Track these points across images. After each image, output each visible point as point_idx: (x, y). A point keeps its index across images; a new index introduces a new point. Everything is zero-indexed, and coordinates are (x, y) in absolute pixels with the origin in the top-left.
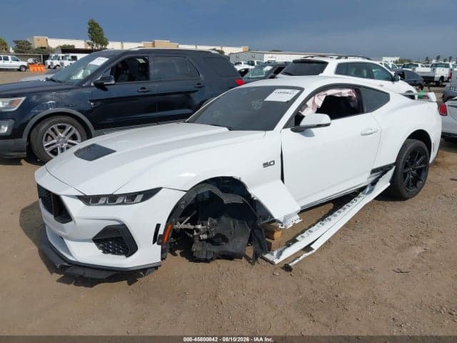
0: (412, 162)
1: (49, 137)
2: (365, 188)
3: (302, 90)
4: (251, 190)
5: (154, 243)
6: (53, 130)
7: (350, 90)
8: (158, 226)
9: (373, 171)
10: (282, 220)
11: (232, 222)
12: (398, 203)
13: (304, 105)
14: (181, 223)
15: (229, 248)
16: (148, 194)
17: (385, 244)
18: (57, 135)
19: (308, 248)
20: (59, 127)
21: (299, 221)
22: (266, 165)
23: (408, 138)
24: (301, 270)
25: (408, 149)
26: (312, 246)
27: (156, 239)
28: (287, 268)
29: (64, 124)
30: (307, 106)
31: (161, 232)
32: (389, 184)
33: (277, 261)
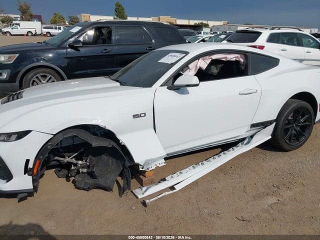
0: (295, 120)
1: (35, 83)
2: (243, 139)
3: (187, 53)
4: (119, 137)
5: (25, 174)
6: (37, 78)
7: (237, 55)
8: (28, 161)
9: (253, 126)
10: (142, 164)
11: (111, 160)
12: (280, 153)
13: (185, 67)
14: (69, 157)
15: (101, 181)
16: (21, 135)
17: (245, 191)
18: (40, 81)
19: (172, 188)
20: (42, 76)
21: (163, 164)
22: (135, 116)
23: (291, 98)
24: (157, 207)
25: (291, 108)
26: (175, 186)
27: (27, 171)
28: (144, 204)
29: (46, 74)
30: (189, 68)
31: (30, 166)
32: (270, 137)
33: (140, 197)
